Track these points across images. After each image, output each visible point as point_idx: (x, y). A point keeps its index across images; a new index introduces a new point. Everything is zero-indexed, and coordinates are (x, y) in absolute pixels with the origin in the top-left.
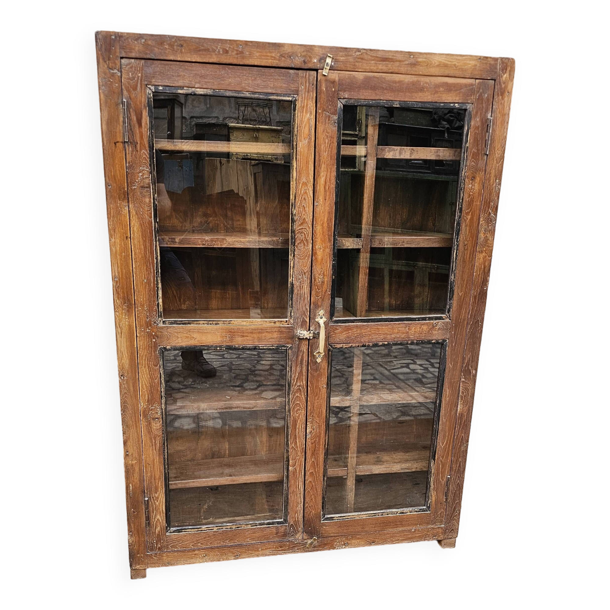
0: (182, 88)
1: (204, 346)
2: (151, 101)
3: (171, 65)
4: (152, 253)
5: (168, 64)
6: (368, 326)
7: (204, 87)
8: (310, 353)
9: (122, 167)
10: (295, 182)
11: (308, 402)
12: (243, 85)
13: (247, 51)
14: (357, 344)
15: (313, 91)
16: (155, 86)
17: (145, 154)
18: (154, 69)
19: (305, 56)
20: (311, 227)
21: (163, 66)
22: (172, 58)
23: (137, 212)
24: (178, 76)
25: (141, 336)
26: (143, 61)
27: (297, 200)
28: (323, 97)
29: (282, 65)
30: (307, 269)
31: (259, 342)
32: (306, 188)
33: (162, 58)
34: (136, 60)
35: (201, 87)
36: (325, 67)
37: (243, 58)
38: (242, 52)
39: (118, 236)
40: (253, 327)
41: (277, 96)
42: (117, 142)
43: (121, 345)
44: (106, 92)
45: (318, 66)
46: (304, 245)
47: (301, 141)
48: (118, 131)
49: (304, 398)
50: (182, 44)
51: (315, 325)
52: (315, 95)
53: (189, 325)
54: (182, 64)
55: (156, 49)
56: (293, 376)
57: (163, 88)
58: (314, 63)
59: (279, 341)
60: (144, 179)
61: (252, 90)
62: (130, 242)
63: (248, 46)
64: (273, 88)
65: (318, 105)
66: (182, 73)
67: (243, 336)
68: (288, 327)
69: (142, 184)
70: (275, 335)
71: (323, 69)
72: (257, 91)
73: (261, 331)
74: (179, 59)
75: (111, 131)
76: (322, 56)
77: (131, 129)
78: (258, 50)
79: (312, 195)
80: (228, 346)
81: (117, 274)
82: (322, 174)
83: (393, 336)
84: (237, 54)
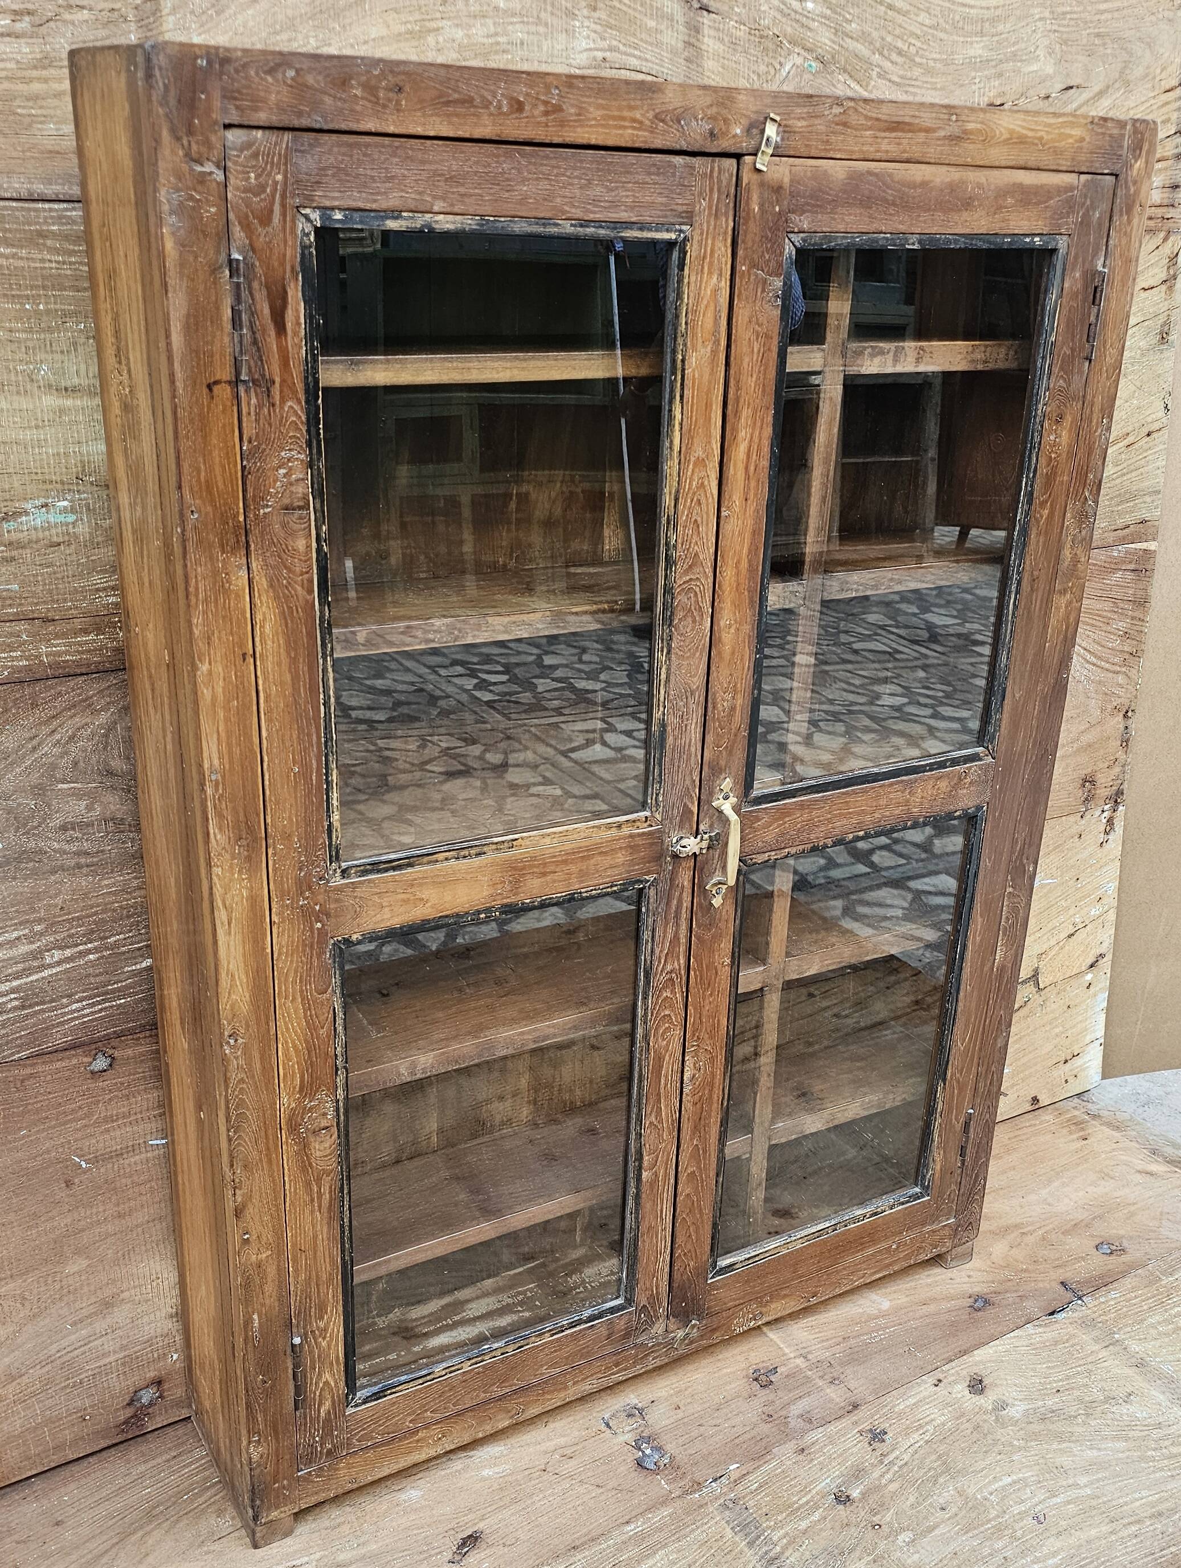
0: (395, 214)
1: (447, 916)
2: (311, 253)
3: (367, 145)
4: (313, 690)
5: (357, 145)
6: (824, 800)
7: (456, 210)
8: (698, 887)
9: (228, 455)
10: (676, 461)
11: (690, 1007)
12: (558, 200)
13: (572, 105)
14: (801, 848)
15: (726, 214)
16: (323, 209)
17: (295, 412)
18: (320, 161)
19: (713, 118)
20: (711, 575)
21: (343, 150)
22: (371, 126)
23: (272, 580)
24: (390, 179)
25: (283, 922)
26: (287, 136)
27: (681, 507)
28: (752, 232)
29: (658, 144)
30: (697, 681)
31: (582, 882)
32: (703, 473)
33: (343, 126)
34: (267, 132)
35: (449, 210)
36: (763, 148)
37: (562, 124)
38: (558, 109)
39: (219, 654)
40: (568, 846)
41: (641, 229)
42: (216, 383)
43: (228, 956)
44: (182, 231)
45: (745, 146)
46: (694, 621)
47: (694, 349)
48: (216, 348)
49: (680, 999)
50: (401, 84)
51: (711, 818)
52: (731, 224)
53: (410, 870)
54: (397, 142)
55: (329, 101)
56: (657, 951)
57: (345, 216)
58: (735, 136)
59: (628, 872)
60: (291, 484)
61: (578, 213)
62: (252, 668)
63: (575, 91)
64: (632, 208)
65: (740, 253)
66: (395, 171)
67: (544, 874)
68: (650, 833)
69: (286, 501)
70: (621, 858)
71: (756, 155)
72: (591, 216)
73: (586, 854)
74: (392, 129)
75: (197, 352)
76: (753, 116)
77: (255, 342)
78: (600, 101)
79: (715, 492)
80: (506, 905)
81: (216, 762)
82: (742, 434)
83: (877, 815)
84: (546, 113)
